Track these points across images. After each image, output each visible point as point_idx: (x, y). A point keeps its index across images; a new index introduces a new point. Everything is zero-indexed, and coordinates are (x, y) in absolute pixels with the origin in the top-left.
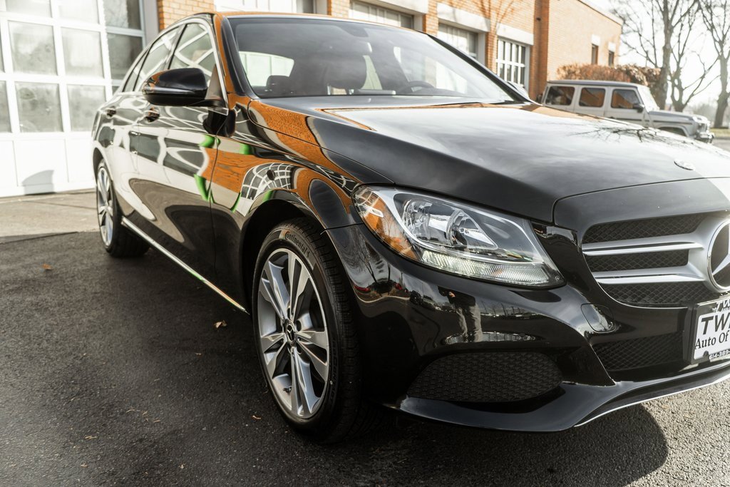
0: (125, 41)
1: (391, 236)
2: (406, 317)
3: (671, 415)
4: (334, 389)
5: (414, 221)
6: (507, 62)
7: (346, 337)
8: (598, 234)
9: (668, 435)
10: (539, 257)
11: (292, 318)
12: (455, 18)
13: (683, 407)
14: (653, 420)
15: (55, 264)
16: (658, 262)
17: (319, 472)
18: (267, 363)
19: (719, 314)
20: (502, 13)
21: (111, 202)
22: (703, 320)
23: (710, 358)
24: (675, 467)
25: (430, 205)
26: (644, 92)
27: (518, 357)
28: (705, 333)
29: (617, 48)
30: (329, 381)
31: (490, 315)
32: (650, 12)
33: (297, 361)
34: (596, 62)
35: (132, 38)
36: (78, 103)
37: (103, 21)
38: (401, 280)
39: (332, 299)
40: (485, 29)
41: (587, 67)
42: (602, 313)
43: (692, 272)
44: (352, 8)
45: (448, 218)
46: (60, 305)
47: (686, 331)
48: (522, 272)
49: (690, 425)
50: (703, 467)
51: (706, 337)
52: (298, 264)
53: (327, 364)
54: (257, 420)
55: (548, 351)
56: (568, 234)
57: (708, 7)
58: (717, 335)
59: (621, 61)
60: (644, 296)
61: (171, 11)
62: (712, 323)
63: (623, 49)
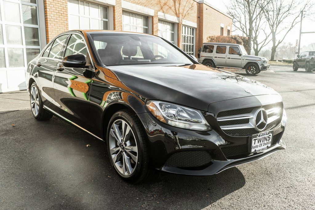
0: (31, 30)
1: (157, 115)
2: (163, 141)
3: (247, 171)
4: (140, 165)
5: (165, 111)
6: (186, 35)
7: (144, 148)
8: (221, 114)
9: (246, 178)
10: (204, 122)
11: (123, 143)
12: (165, 17)
13: (251, 169)
14: (241, 173)
15: (15, 124)
16: (240, 122)
17: (134, 193)
18: (113, 158)
19: (259, 138)
20: (184, 15)
21: (38, 99)
22: (254, 140)
23: (257, 152)
24: (247, 187)
25: (170, 106)
26: (242, 48)
27: (198, 153)
28: (255, 144)
29: (231, 28)
30: (138, 163)
31: (188, 140)
32: (244, 13)
33: (125, 157)
34: (223, 35)
35: (33, 28)
36: (12, 56)
37: (22, 22)
38: (161, 129)
39: (139, 136)
40: (177, 22)
41: (219, 37)
42: (223, 139)
43: (250, 125)
44: (123, 14)
45: (175, 109)
46: (24, 140)
47: (249, 143)
48: (199, 126)
49: (253, 174)
50: (256, 186)
51: (255, 145)
52: (126, 124)
53: (137, 157)
54: (110, 178)
55: (207, 151)
56: (213, 115)
57: (267, 12)
58: (258, 144)
59: (233, 34)
60: (236, 133)
61: (50, 17)
62: (257, 141)
63: (233, 28)
